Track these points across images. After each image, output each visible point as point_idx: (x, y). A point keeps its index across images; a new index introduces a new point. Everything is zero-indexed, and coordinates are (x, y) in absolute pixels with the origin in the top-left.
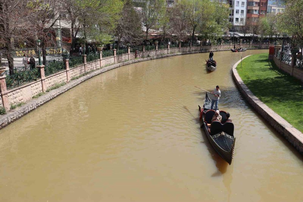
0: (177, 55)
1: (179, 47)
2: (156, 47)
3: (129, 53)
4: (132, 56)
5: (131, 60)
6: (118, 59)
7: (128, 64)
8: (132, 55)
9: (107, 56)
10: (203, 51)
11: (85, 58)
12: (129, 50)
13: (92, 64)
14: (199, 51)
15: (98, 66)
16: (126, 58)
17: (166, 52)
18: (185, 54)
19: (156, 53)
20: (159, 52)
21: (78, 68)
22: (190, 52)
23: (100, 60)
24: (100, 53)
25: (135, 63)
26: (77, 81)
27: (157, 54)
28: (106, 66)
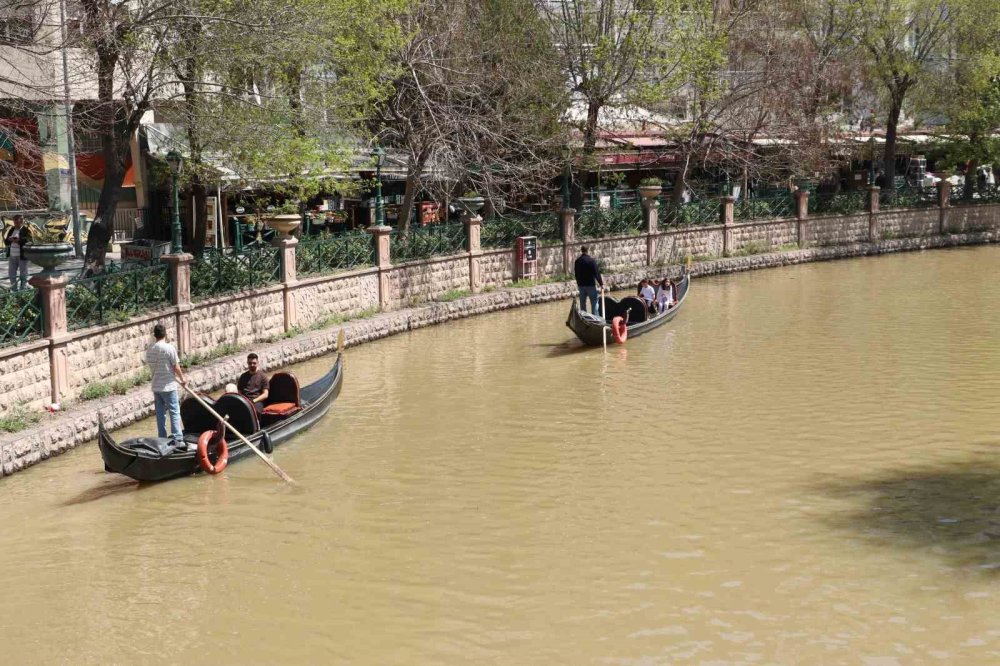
0: (786, 263)
1: (797, 213)
2: (646, 218)
3: (473, 252)
4: (497, 270)
5: (488, 290)
6: (405, 285)
7: (465, 313)
8: (497, 264)
9: (334, 264)
10: (955, 237)
11: (183, 277)
12: (475, 233)
13: (225, 313)
14: (933, 235)
15: (269, 321)
16: (457, 281)
17: (710, 248)
18: (837, 257)
19: (648, 251)
20: (666, 247)
21: (132, 331)
22: (867, 247)
23: (285, 290)
24: (285, 246)
25: (510, 307)
26: (117, 405)
27: (654, 258)
28: (321, 326)
